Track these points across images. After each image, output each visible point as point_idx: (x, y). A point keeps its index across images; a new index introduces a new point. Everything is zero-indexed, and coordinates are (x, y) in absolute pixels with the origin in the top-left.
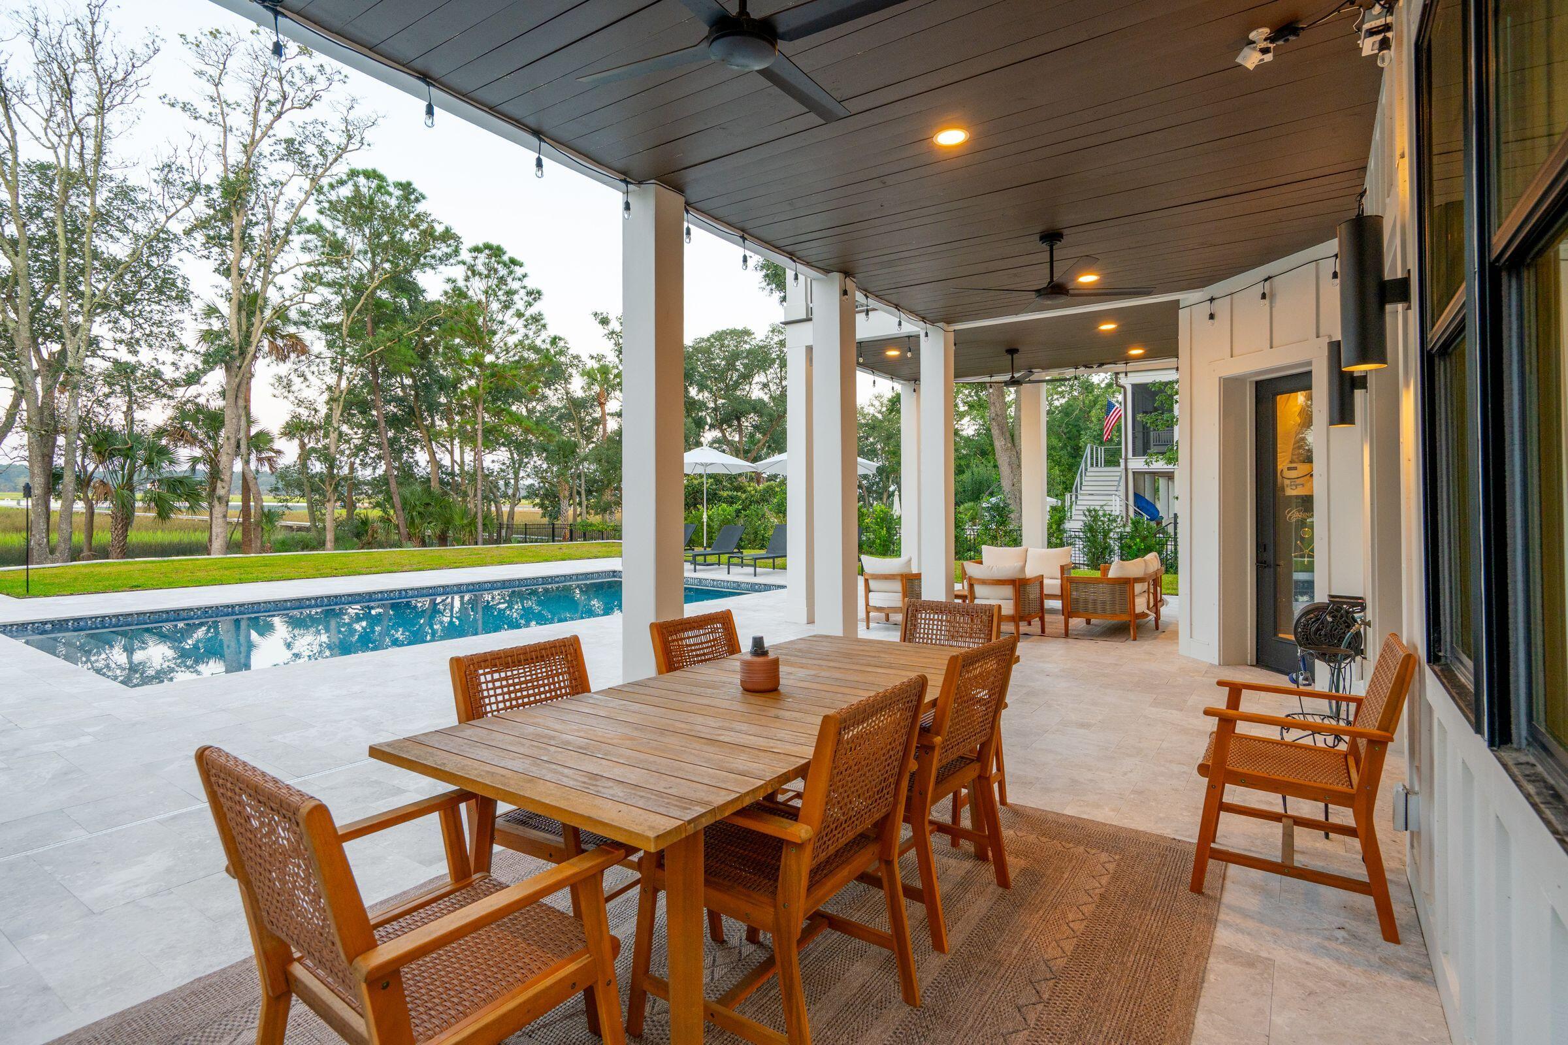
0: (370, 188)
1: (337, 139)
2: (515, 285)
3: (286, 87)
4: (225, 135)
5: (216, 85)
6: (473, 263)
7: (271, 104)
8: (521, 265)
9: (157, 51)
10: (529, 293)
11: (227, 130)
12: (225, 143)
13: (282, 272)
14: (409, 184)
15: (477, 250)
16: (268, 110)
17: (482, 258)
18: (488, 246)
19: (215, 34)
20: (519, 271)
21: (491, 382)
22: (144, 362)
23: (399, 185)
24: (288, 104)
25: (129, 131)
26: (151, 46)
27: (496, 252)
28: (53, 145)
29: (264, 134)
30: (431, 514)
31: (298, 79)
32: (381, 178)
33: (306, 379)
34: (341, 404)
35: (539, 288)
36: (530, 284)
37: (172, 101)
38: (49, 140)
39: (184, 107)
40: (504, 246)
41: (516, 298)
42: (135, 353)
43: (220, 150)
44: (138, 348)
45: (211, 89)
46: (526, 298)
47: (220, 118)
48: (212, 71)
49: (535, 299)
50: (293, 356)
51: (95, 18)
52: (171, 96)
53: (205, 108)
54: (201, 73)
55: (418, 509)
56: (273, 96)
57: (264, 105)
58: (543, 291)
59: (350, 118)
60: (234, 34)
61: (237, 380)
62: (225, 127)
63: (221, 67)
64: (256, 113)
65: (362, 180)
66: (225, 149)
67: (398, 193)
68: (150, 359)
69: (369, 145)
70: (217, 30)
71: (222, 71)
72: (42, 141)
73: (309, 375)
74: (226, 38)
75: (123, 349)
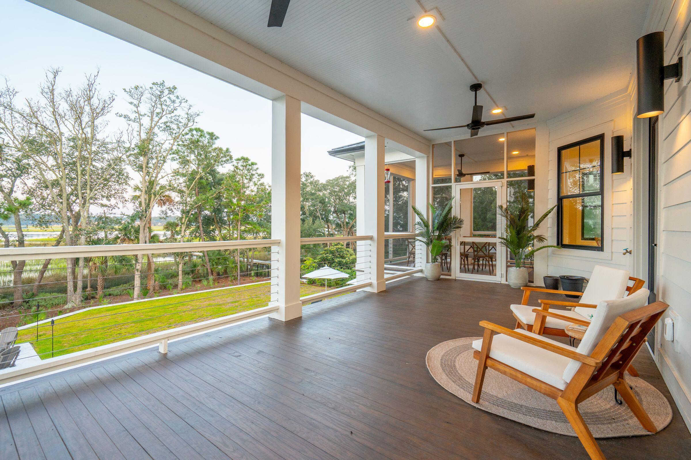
0: (197, 135)
1: (184, 121)
2: (254, 172)
3: (164, 107)
4: (140, 127)
5: (137, 108)
6: (237, 165)
7: (158, 114)
8: (256, 164)
9: (113, 100)
10: (259, 175)
11: (141, 125)
12: (140, 130)
13: (162, 178)
14: (212, 133)
15: (238, 160)
16: (157, 116)
17: (241, 163)
18: (243, 158)
19: (137, 88)
20: (255, 167)
21: (244, 213)
22: (112, 204)
23: (209, 134)
24: (164, 113)
25: (104, 130)
26: (111, 98)
27: (246, 160)
28: (76, 133)
29: (155, 125)
30: (220, 263)
31: (168, 103)
32: (202, 131)
33: (172, 211)
34: (185, 225)
35: (263, 173)
36: (259, 172)
37: (121, 115)
38: (75, 132)
39: (125, 117)
40: (249, 158)
41: (254, 177)
42: (110, 200)
43: (138, 133)
44: (110, 199)
45: (135, 109)
46: (258, 177)
47: (138, 120)
48: (136, 102)
49: (261, 178)
50: (167, 203)
51: (91, 89)
52: (120, 113)
53: (133, 116)
54: (131, 103)
55: (215, 261)
56: (158, 110)
57: (155, 114)
58: (265, 175)
59: (189, 113)
60: (144, 88)
61: (144, 223)
62: (140, 124)
63: (139, 100)
64: (152, 116)
65: (194, 132)
66: (140, 133)
67: (208, 137)
68: (114, 203)
69: (196, 122)
70: (137, 86)
71: (139, 101)
72: (72, 132)
73: (174, 210)
74: (140, 89)
75: (105, 199)
